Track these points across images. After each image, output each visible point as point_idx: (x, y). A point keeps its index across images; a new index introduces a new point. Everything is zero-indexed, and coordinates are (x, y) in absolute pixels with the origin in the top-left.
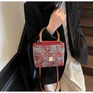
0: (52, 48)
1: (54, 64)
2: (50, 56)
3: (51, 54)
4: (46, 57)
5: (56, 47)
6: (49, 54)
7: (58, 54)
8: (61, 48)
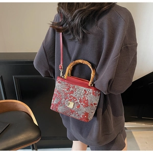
0: (78, 90)
1: (73, 113)
2: (71, 100)
3: (74, 98)
4: (66, 99)
5: (85, 90)
6: (70, 97)
7: (84, 102)
8: (91, 94)
